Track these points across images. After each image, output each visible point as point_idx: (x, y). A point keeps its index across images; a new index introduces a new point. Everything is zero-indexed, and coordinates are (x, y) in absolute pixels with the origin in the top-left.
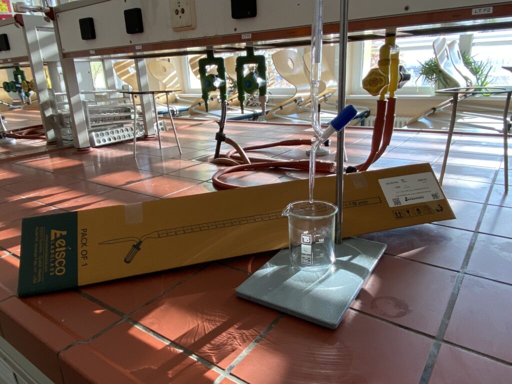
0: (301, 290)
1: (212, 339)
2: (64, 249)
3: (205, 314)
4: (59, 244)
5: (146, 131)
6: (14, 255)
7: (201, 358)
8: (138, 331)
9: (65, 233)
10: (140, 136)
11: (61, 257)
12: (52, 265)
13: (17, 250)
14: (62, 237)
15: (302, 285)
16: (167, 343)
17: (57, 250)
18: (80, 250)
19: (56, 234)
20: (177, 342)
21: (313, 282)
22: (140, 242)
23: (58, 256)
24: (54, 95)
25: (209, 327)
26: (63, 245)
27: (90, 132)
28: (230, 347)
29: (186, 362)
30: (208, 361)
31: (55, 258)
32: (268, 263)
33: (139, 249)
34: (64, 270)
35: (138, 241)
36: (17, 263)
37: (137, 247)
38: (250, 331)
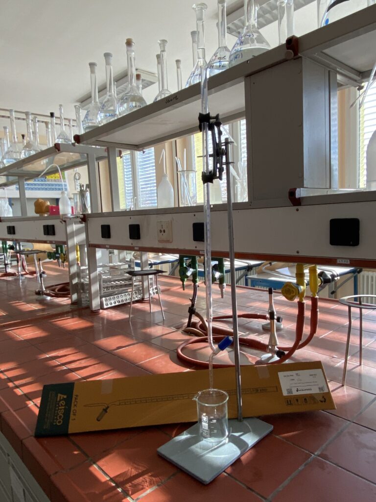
0: (197, 455)
1: (133, 480)
2: (63, 407)
3: (136, 464)
4: (61, 404)
5: (144, 295)
6: (36, 405)
7: (123, 491)
8: (94, 468)
9: (65, 397)
10: (139, 299)
11: (61, 413)
12: (55, 418)
13: (38, 401)
14: (64, 399)
15: (199, 450)
16: (108, 479)
17: (60, 408)
18: (72, 409)
19: (60, 397)
20: (113, 479)
21: (208, 450)
22: (108, 407)
23: (60, 412)
24: (80, 269)
25: (134, 472)
26: (63, 405)
27: (101, 298)
28: (141, 487)
29: (114, 492)
30: (126, 493)
31: (58, 413)
32: (185, 432)
33: (107, 412)
34: (62, 423)
35: (107, 406)
36: (36, 411)
37: (105, 410)
38: (157, 479)
